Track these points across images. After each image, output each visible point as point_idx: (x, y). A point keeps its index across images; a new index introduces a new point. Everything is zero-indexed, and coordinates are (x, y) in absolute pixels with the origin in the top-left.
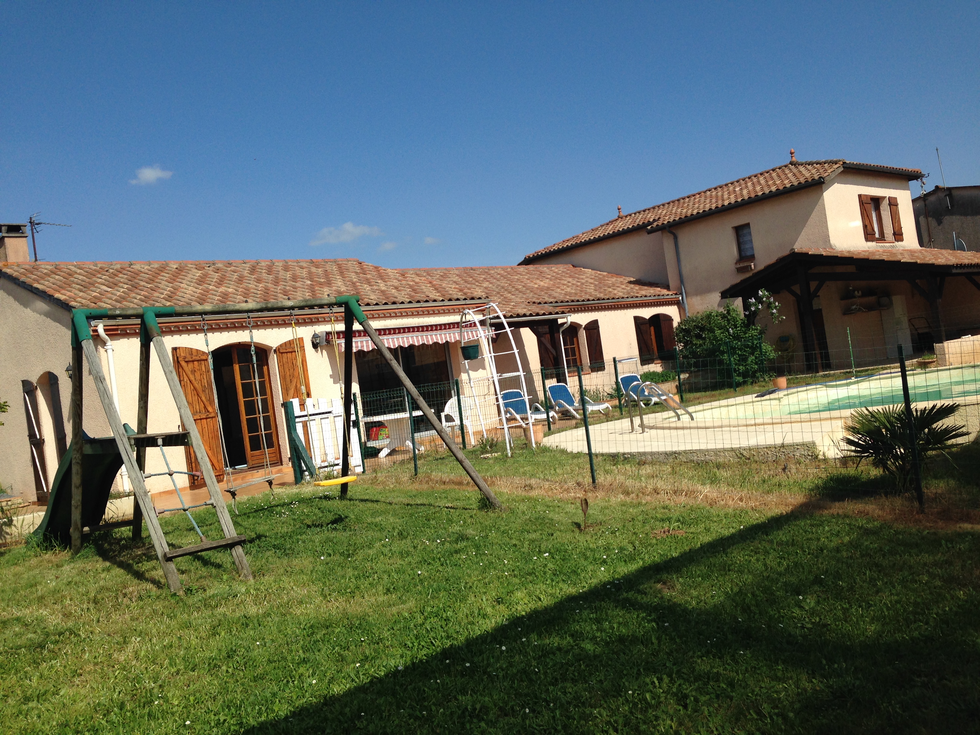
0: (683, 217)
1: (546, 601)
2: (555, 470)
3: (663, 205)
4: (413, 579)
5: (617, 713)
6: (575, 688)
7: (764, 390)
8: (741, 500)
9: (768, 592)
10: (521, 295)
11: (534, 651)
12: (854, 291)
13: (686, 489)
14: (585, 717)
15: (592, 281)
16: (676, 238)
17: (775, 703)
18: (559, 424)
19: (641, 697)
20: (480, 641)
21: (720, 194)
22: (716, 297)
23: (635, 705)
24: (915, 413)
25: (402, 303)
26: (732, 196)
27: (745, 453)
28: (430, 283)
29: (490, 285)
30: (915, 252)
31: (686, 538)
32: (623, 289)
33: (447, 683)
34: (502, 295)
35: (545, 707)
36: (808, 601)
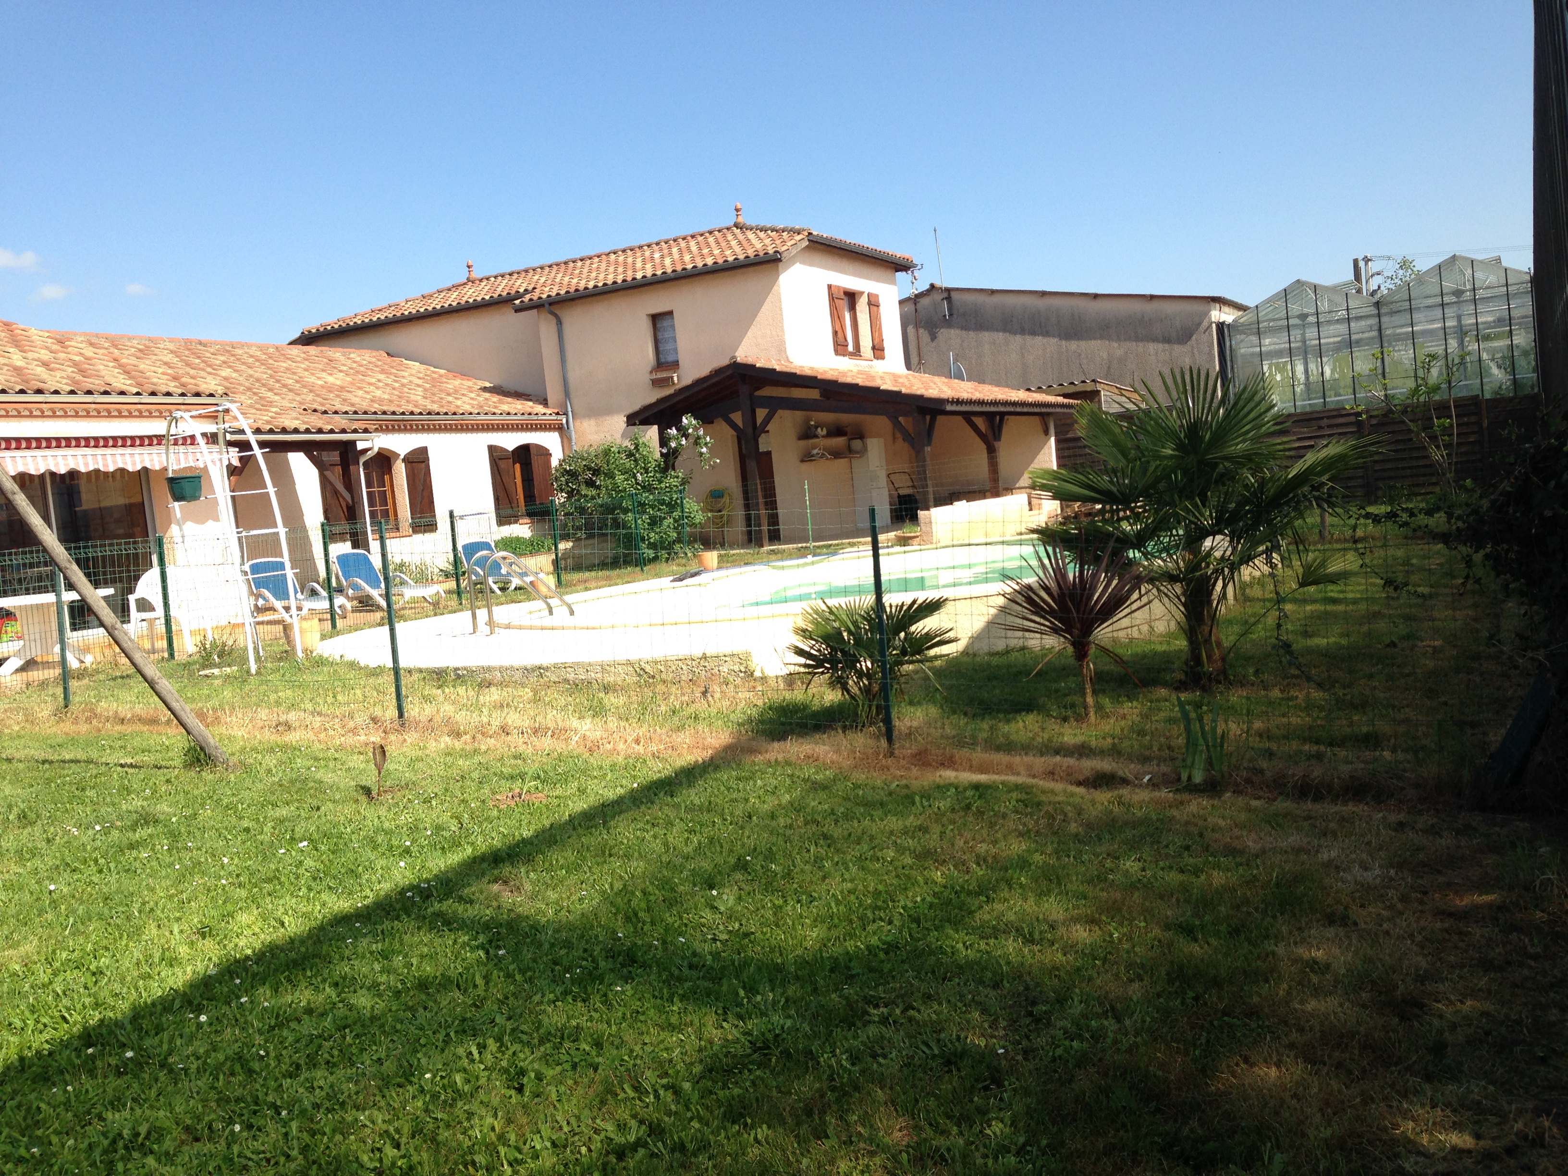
0: (572, 290)
1: (294, 926)
2: (334, 697)
3: (542, 268)
4: (38, 899)
5: (401, 1115)
6: (331, 1079)
7: (682, 570)
8: (637, 741)
9: (667, 887)
10: (291, 395)
11: (261, 1019)
12: (816, 427)
13: (552, 725)
14: (343, 1129)
15: (420, 382)
16: (559, 323)
17: (663, 1068)
18: (352, 619)
19: (446, 1081)
20: (159, 1007)
21: (630, 260)
22: (619, 422)
23: (435, 1096)
24: (888, 610)
25: (56, 392)
26: (649, 266)
27: (648, 668)
28: (115, 360)
29: (234, 375)
30: (899, 377)
31: (547, 806)
32: (472, 399)
33: (87, 1091)
34: (255, 394)
35: (272, 1117)
36: (725, 897)
